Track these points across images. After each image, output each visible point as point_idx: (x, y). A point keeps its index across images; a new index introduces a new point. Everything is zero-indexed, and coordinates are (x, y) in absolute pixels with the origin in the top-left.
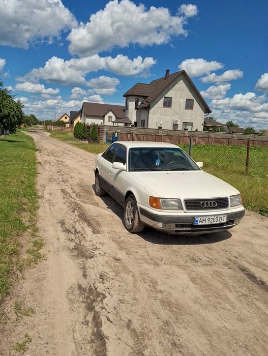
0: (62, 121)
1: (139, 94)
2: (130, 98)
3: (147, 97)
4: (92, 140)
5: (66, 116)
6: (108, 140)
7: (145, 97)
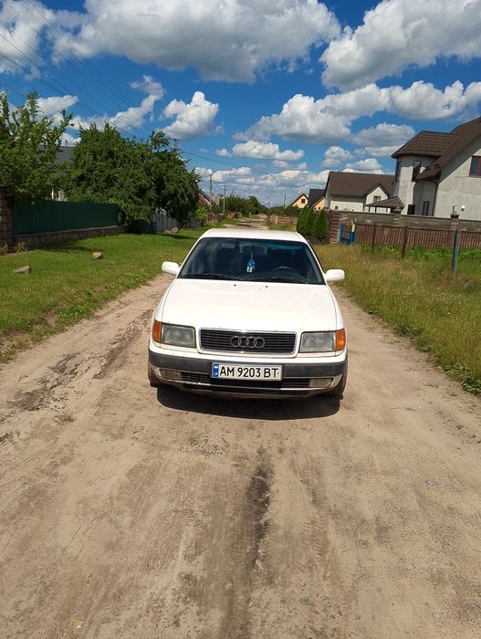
0: (296, 207)
1: (424, 153)
2: (404, 160)
3: (439, 157)
4: (315, 239)
5: (304, 198)
6: (343, 239)
7: (435, 158)
